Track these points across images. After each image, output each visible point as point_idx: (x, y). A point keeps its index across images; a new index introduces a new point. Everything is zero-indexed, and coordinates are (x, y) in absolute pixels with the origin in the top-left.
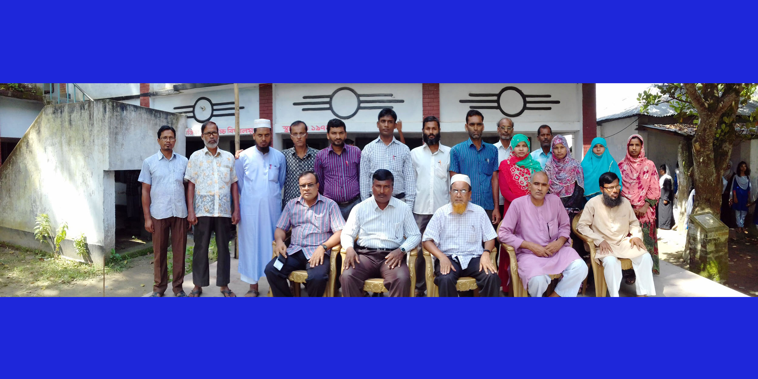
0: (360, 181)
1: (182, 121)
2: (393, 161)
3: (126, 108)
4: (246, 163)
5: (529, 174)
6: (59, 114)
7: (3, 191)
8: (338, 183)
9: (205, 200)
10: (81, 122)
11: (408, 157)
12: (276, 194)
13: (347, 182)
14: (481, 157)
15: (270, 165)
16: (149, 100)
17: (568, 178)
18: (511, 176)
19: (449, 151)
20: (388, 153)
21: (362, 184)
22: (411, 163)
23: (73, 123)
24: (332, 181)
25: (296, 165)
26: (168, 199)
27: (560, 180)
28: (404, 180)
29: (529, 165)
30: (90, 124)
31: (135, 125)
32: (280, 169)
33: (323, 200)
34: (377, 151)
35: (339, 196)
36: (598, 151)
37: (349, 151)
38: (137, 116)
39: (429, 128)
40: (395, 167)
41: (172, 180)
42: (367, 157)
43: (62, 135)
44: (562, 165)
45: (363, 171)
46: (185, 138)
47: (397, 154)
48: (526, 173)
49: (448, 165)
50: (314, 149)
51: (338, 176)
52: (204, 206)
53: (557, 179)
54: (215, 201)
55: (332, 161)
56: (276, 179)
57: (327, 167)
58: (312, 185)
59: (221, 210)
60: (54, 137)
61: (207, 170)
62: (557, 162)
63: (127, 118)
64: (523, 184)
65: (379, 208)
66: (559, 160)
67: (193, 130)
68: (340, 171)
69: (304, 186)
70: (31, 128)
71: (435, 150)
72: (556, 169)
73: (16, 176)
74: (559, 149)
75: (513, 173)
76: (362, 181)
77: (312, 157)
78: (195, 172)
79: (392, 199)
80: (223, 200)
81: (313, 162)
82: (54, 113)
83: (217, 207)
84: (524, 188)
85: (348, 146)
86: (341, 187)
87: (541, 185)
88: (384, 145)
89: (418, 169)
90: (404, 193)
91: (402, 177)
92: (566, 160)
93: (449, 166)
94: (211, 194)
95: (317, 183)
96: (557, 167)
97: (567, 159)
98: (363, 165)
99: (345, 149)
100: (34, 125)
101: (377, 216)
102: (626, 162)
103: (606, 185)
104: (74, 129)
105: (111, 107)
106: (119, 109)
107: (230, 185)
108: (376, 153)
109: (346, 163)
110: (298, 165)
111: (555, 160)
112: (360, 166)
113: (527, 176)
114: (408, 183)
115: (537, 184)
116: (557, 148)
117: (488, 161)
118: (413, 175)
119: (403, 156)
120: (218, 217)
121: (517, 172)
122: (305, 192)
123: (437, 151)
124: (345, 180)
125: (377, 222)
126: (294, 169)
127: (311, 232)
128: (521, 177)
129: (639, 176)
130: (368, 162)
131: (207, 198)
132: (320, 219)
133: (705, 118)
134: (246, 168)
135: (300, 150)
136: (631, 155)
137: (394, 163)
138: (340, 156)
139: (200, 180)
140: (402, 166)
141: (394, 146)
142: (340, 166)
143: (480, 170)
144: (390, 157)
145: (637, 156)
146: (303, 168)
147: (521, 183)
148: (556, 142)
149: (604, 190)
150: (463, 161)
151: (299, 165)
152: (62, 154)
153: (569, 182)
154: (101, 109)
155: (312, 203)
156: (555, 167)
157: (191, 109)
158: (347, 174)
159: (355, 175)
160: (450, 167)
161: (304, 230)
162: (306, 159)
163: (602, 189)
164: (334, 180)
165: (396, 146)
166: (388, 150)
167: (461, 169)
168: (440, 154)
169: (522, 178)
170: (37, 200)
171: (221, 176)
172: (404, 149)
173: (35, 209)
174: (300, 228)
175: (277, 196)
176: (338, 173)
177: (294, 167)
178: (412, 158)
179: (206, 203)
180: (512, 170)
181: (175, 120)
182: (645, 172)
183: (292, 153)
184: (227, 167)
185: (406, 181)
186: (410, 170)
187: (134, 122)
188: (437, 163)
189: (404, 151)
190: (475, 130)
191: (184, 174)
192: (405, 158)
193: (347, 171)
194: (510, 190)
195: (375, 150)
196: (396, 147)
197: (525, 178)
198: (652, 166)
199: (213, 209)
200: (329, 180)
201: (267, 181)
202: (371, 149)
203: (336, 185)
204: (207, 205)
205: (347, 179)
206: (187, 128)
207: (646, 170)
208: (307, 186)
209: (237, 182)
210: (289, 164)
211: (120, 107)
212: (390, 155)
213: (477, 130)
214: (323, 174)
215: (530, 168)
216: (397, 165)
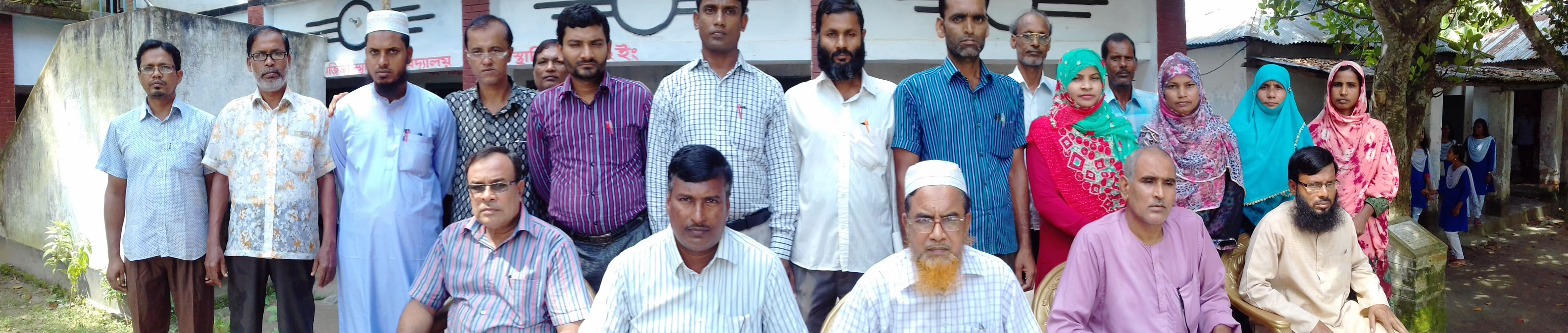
0: (648, 175)
1: (318, 48)
2: (739, 120)
3: (193, 23)
4: (349, 125)
5: (1108, 152)
6: (83, 39)
7: (12, 177)
8: (584, 179)
9: (243, 217)
10: (114, 51)
11: (778, 108)
12: (420, 206)
13: (609, 179)
14: (984, 108)
15: (406, 131)
16: (263, 12)
17: (1209, 164)
18: (1061, 159)
19: (892, 92)
20: (723, 99)
21: (653, 185)
22: (787, 126)
23: (103, 55)
24: (568, 176)
25: (479, 130)
26: (148, 215)
27: (1185, 167)
28: (767, 171)
29: (1105, 128)
30: (126, 55)
31: (215, 55)
32: (435, 142)
33: (531, 232)
34: (693, 93)
35: (585, 217)
36: (1270, 97)
37: (619, 93)
38: (218, 38)
39: (834, 33)
40: (743, 137)
41: (162, 168)
42: (667, 109)
43: (88, 77)
44: (1188, 129)
45: (656, 147)
46: (325, 81)
47: (750, 102)
48: (1101, 150)
49: (889, 130)
50: (530, 91)
51: (585, 162)
52: (242, 231)
53: (1179, 165)
54: (266, 220)
55: (569, 121)
56: (424, 166)
57: (554, 136)
58: (503, 186)
59: (280, 242)
60: (77, 82)
61: (251, 143)
62: (1173, 122)
63: (196, 43)
64: (1094, 178)
65: (686, 268)
66: (1179, 118)
67: (337, 65)
68: (589, 149)
69: (480, 187)
70: (46, 67)
71: (853, 91)
72: (1173, 138)
73: (27, 153)
74: (1182, 88)
75: (1066, 150)
76: (653, 176)
77: (525, 110)
78: (227, 149)
79: (727, 236)
80: (287, 217)
81: (525, 125)
82: (76, 37)
83: (269, 234)
84: (1095, 189)
85: (616, 80)
86: (591, 194)
87: (1160, 183)
88: (712, 78)
89: (803, 142)
90: (766, 209)
91: (762, 164)
92: (1199, 118)
93: (892, 134)
94: (256, 201)
95: (517, 180)
96: (1175, 133)
97: (1202, 116)
98: (657, 130)
99: (605, 89)
100: (50, 61)
101: (682, 292)
102: (1326, 124)
103: (1304, 178)
104: (104, 65)
105: (159, 20)
106: (177, 25)
107: (311, 179)
108: (692, 98)
109: (607, 127)
110: (484, 131)
111: (1168, 116)
112: (649, 135)
113: (1103, 156)
114: (779, 180)
115: (1150, 180)
116: (1176, 86)
117: (1003, 119)
118: (791, 159)
119: (765, 106)
120: (273, 259)
121: (1077, 148)
122: (483, 206)
123: (859, 92)
124: (603, 174)
125: (681, 309)
126: (475, 140)
127: (494, 323)
128: (1088, 161)
129: (1355, 154)
130: (669, 122)
131: (249, 211)
132: (521, 285)
133: (1396, 43)
134: (348, 139)
135: (488, 93)
136: (1336, 109)
137: (741, 126)
138: (590, 107)
139: (238, 167)
140: (762, 136)
141: (742, 78)
142: (589, 135)
143: (981, 145)
144: (729, 109)
145: (1351, 111)
146: (498, 139)
147: (1087, 177)
148: (1172, 70)
149: (1297, 190)
150: (934, 120)
151: (488, 132)
152: (88, 111)
153: (1211, 174)
154: (143, 26)
155: (503, 236)
156: (1170, 133)
157: (334, 25)
158: (608, 156)
159: (631, 161)
160: (895, 136)
161: (475, 316)
162: (507, 116)
163: (1293, 186)
164: (573, 173)
165: (746, 79)
166: (724, 89)
167: (929, 144)
168: (867, 102)
169: (1089, 164)
170: (56, 195)
171: (286, 157)
172: (769, 89)
173: (52, 213)
174: (466, 308)
175: (423, 212)
176: (584, 155)
177: (475, 135)
178: (789, 110)
179: (246, 225)
180: (1063, 141)
181: (303, 46)
182: (1368, 145)
183: (472, 99)
184: (303, 134)
185: (773, 177)
186: (783, 144)
187: (211, 49)
188: (859, 125)
189: (769, 93)
190: (967, 33)
191: (202, 154)
192: (770, 112)
193: (608, 147)
194: (1060, 194)
195: (688, 89)
196: (746, 83)
197: (1096, 163)
198: (1383, 132)
199: (261, 238)
200: (560, 173)
201: (394, 174)
202: (679, 88)
203: (578, 187)
204: (248, 228)
205: (609, 171)
206: (328, 61)
207: (1370, 142)
208: (488, 188)
209: (334, 173)
210: (464, 129)
211: (181, 20)
212: (729, 104)
213: (972, 34)
214: (548, 154)
215: (1109, 135)
216: (748, 133)
